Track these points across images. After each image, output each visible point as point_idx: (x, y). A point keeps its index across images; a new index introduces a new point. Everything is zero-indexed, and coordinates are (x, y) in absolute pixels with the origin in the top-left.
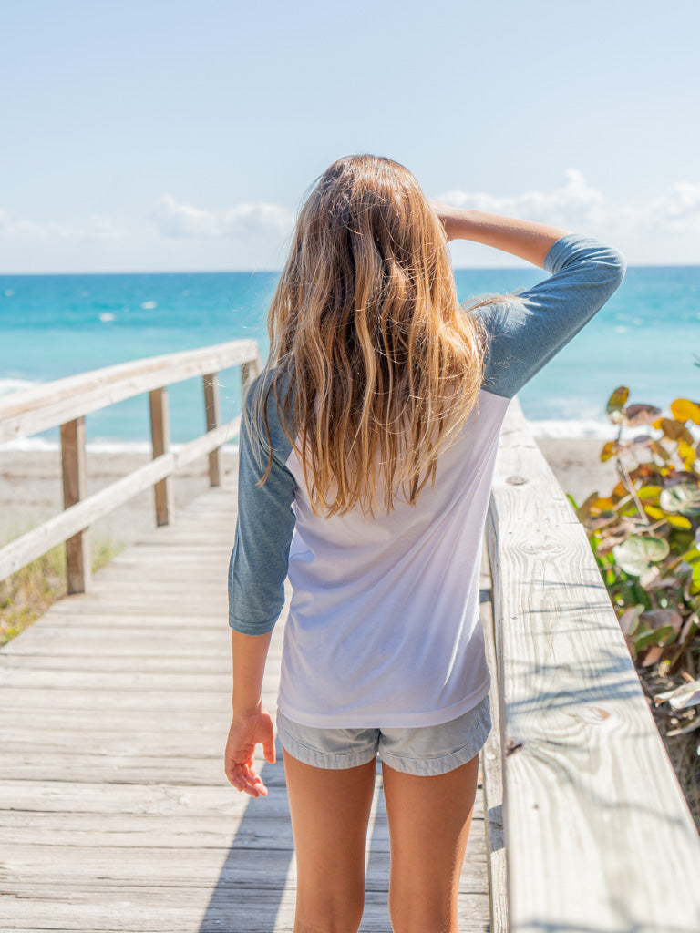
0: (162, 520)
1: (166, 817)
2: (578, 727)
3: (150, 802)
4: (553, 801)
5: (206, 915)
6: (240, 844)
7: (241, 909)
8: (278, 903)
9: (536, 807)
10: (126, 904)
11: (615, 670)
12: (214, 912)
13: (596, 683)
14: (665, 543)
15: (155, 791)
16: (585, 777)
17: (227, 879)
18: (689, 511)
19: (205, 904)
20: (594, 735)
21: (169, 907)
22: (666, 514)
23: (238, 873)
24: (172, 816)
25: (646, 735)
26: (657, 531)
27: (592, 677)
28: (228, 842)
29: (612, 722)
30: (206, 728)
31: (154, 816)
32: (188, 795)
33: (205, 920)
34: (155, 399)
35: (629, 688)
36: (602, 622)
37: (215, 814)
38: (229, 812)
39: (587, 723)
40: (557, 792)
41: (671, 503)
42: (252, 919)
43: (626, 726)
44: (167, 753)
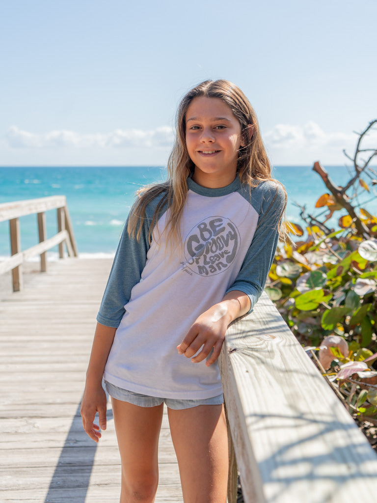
0: (16, 288)
1: (28, 434)
2: (261, 342)
3: (19, 427)
4: (255, 370)
5: (52, 480)
6: (68, 445)
7: (71, 476)
8: (90, 472)
9: (247, 372)
10: (9, 477)
11: (275, 321)
12: (56, 479)
13: (267, 326)
14: (280, 291)
15: (21, 421)
16: (268, 360)
17: (63, 462)
18: (291, 276)
19: (52, 475)
20: (269, 344)
21: (32, 477)
22: (280, 277)
23: (68, 459)
24: (31, 433)
25: (294, 345)
26: (275, 286)
27: (265, 324)
28: (62, 444)
29: (277, 340)
30: (46, 390)
31: (21, 434)
32: (39, 423)
33: (52, 483)
34: (13, 223)
35: (284, 328)
36: (265, 303)
37: (54, 431)
38: (61, 430)
39: (266, 341)
40: (257, 367)
41: (282, 272)
42: (77, 481)
43: (284, 341)
44: (26, 402)
